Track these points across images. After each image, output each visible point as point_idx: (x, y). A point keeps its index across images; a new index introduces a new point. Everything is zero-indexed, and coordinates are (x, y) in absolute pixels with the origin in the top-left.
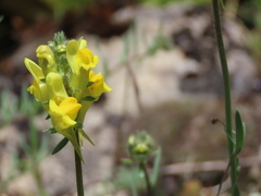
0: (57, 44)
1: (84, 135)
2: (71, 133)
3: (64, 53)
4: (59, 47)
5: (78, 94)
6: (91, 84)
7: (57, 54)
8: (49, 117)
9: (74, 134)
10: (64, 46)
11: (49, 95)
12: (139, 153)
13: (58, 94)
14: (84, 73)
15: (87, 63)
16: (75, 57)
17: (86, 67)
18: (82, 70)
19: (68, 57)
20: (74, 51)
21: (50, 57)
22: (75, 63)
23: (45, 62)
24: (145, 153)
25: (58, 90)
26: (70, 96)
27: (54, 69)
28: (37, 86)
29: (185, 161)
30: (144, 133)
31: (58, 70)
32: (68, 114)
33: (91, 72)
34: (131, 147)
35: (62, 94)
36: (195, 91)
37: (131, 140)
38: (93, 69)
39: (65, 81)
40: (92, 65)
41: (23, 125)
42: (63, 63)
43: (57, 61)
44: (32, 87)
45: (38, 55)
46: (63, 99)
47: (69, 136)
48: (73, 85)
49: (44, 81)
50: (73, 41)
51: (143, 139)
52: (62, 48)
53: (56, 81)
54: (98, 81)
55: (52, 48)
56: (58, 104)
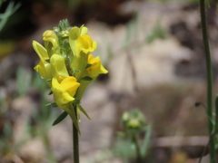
0: (61, 30)
1: (82, 110)
2: (70, 108)
3: (67, 38)
4: (63, 32)
5: (78, 74)
6: (89, 66)
7: (61, 39)
8: (51, 93)
9: (73, 108)
10: (67, 32)
11: (52, 73)
12: (131, 128)
13: (60, 73)
14: (84, 56)
15: (87, 47)
16: (76, 41)
17: (86, 51)
18: (82, 53)
19: (70, 41)
20: (75, 37)
21: (54, 41)
22: (76, 47)
23: (50, 45)
24: (137, 128)
25: (60, 69)
26: (70, 75)
27: (58, 51)
28: (43, 65)
29: (174, 135)
30: (137, 111)
31: (61, 53)
32: (68, 91)
33: (90, 56)
34: (125, 123)
35: (63, 73)
36: (187, 75)
37: (126, 116)
38: (92, 53)
39: (67, 62)
40: (91, 50)
41: (37, 97)
42: (65, 47)
43: (61, 45)
44: (38, 66)
45: (44, 39)
46: (64, 77)
47: (68, 110)
48: (74, 66)
49: (48, 61)
50: (76, 28)
51: (136, 116)
52: (65, 33)
53: (59, 62)
54: (95, 64)
55: (56, 33)
56: (60, 82)
